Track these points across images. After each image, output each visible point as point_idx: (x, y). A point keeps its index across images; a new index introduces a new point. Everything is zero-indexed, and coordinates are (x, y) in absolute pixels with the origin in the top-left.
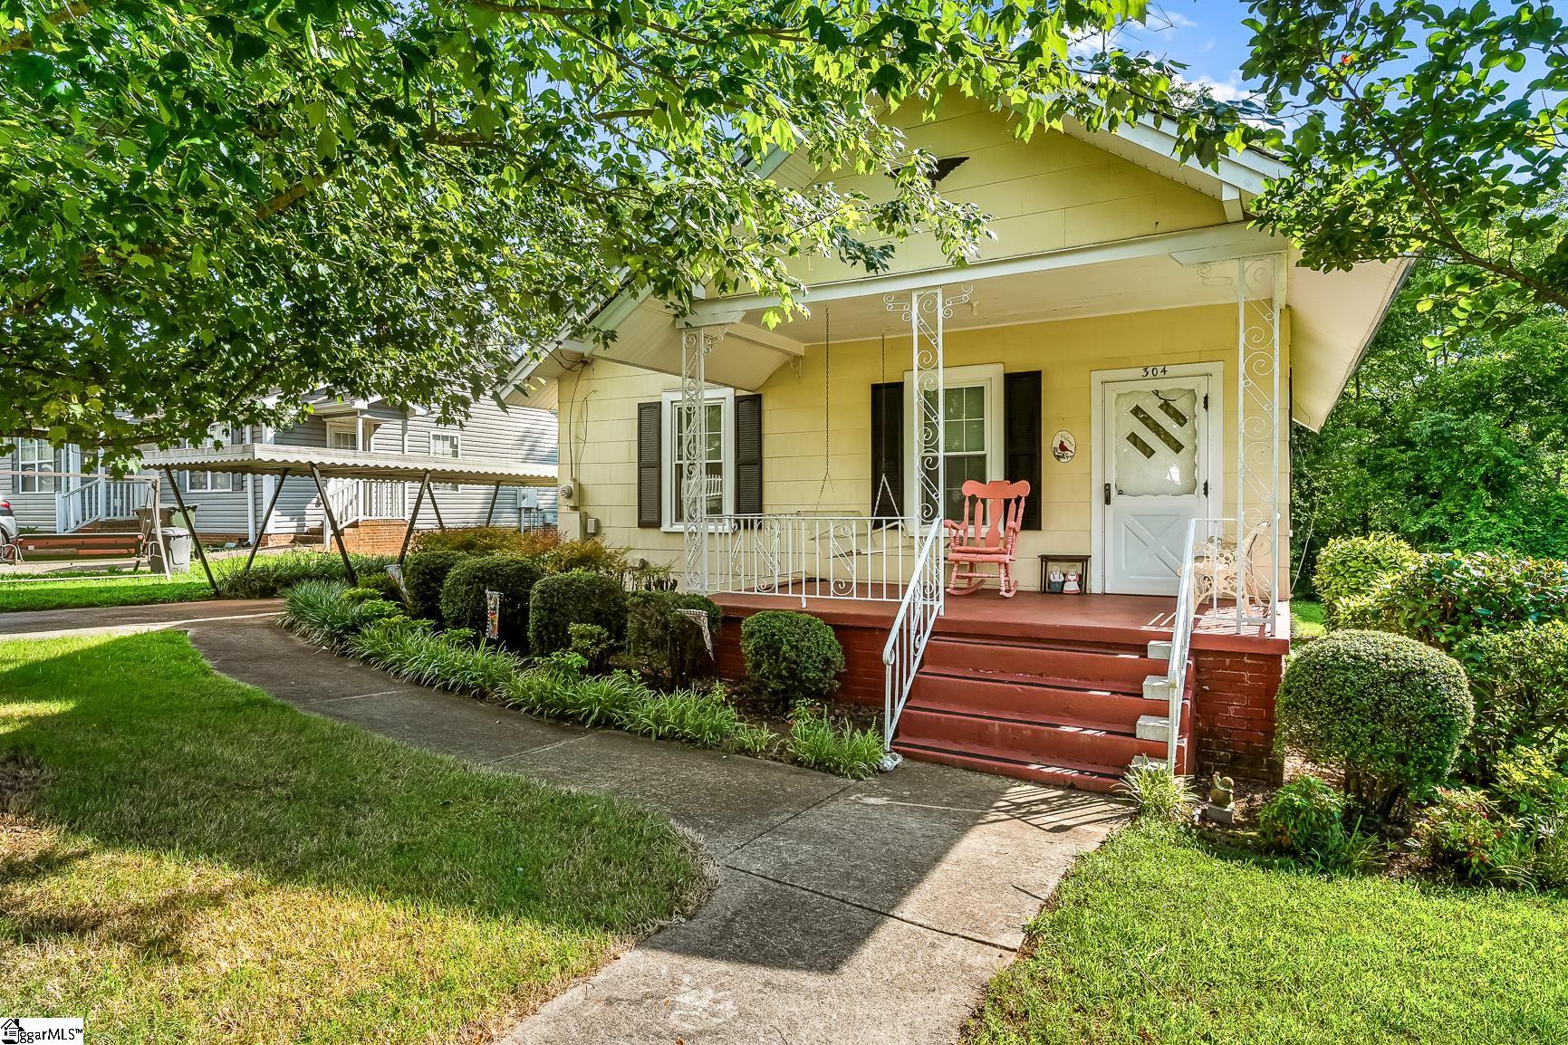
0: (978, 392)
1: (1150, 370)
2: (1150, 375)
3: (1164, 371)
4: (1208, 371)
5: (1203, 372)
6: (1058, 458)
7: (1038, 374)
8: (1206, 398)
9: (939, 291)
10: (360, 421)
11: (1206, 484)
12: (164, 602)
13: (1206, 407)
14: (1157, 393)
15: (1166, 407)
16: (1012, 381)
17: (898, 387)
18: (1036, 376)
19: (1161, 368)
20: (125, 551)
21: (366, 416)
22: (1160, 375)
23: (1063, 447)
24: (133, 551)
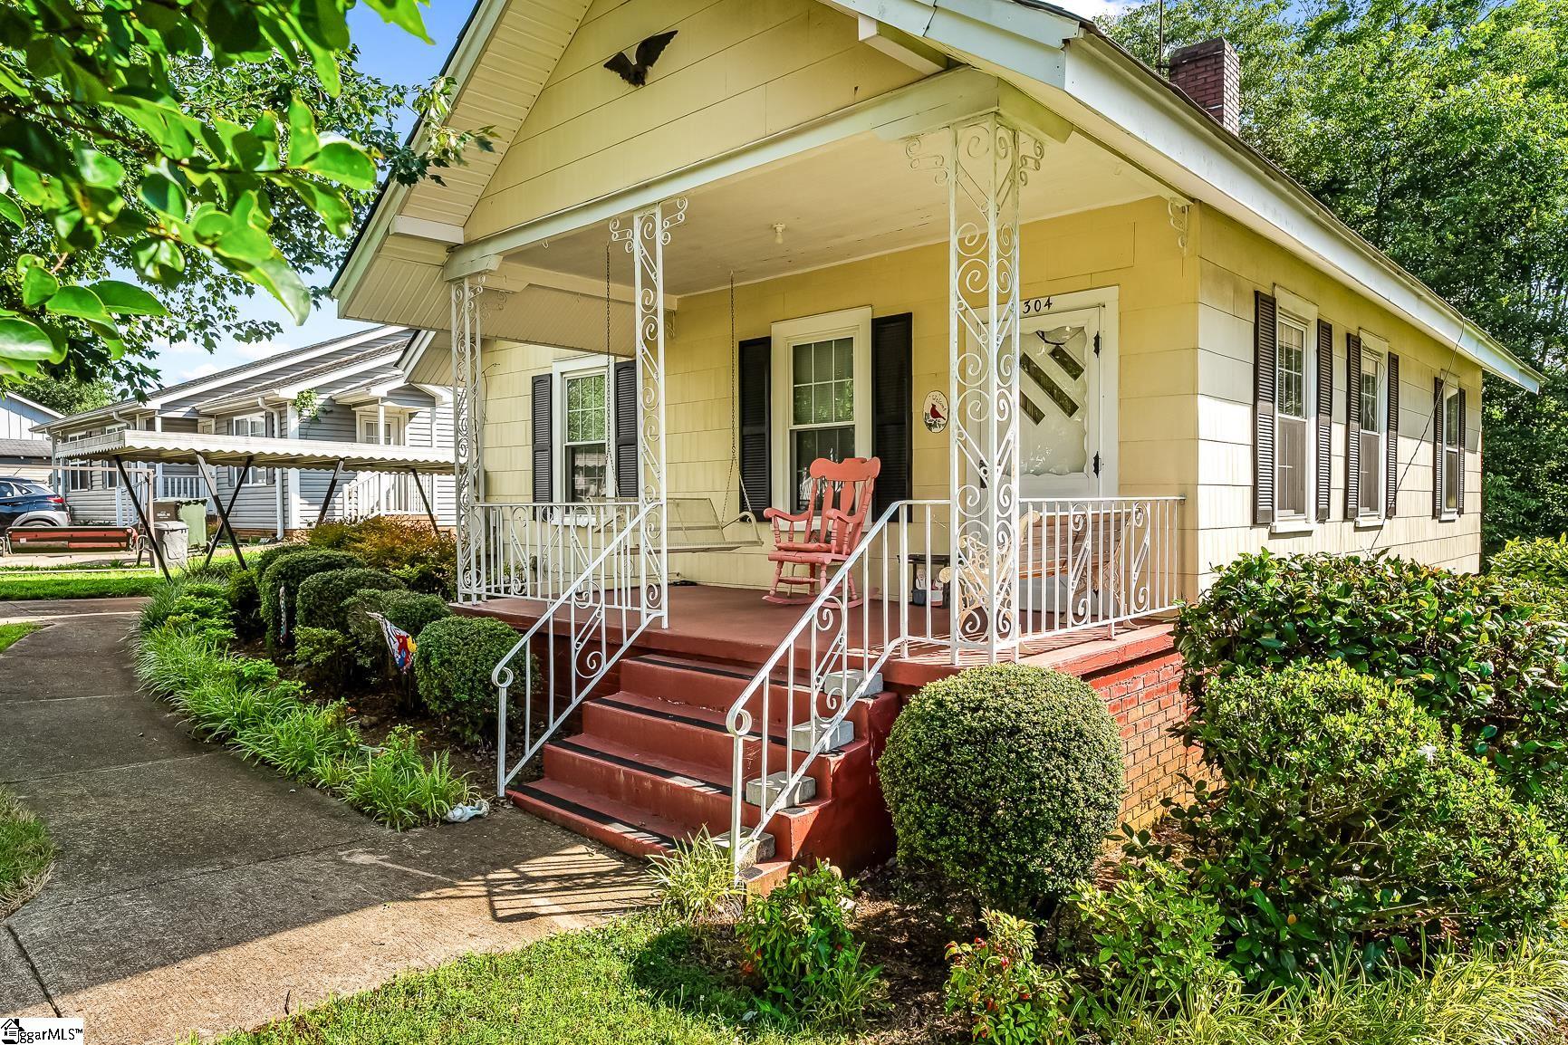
0: (846, 343)
1: (1032, 303)
2: (1032, 311)
3: (1049, 304)
4: (1101, 300)
5: (1095, 302)
6: (930, 426)
7: (909, 315)
8: (1097, 338)
9: (658, 211)
10: (382, 410)
11: (1097, 458)
12: (113, 596)
13: (1097, 351)
14: (1042, 335)
15: (1058, 354)
16: (879, 325)
17: (766, 342)
18: (906, 319)
19: (1044, 301)
20: (116, 545)
21: (389, 404)
22: (1044, 309)
23: (935, 413)
24: (124, 544)
